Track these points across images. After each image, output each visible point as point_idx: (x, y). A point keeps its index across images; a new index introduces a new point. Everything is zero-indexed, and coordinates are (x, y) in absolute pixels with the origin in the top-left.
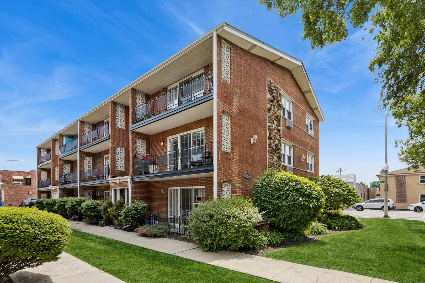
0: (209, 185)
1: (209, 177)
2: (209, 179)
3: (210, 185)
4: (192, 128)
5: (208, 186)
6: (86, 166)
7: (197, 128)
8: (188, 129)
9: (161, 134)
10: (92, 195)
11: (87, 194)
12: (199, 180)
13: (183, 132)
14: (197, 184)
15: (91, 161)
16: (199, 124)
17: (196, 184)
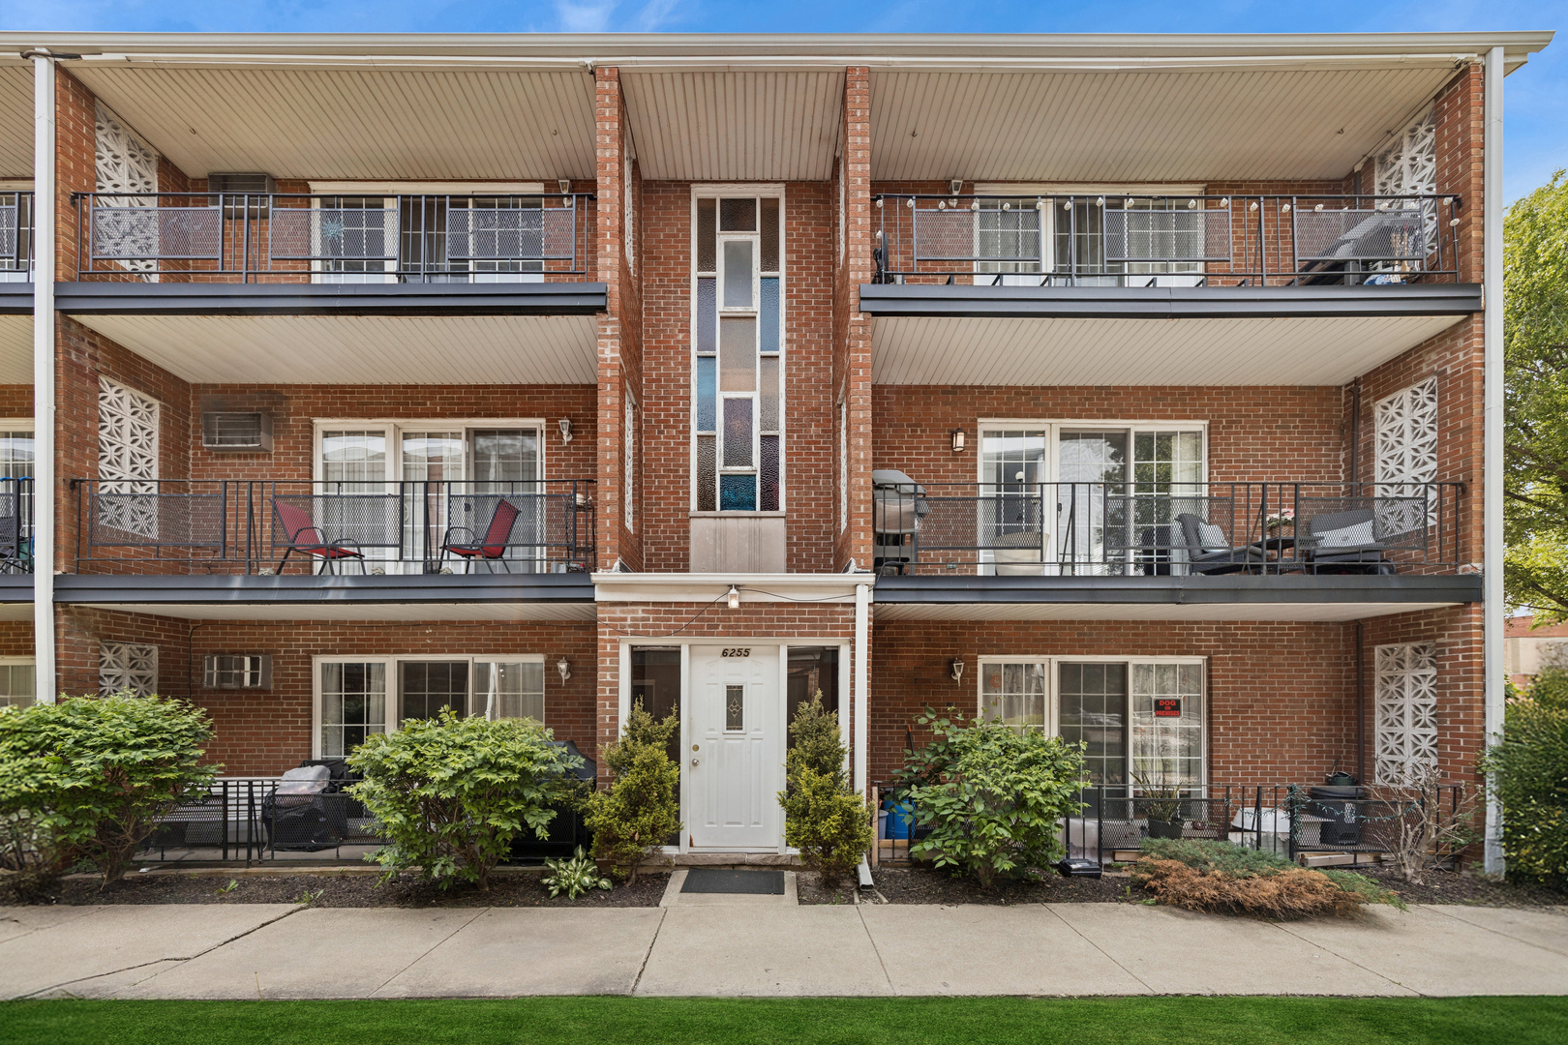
0: (1233, 652)
1: (1235, 623)
2: (1236, 629)
3: (1239, 652)
4: (1141, 410)
5: (1230, 658)
6: (110, 452)
7: (1170, 417)
8: (1121, 411)
9: (933, 393)
10: (155, 681)
11: (116, 671)
12: (1184, 629)
13: (1088, 417)
14: (1170, 646)
15: (154, 424)
16: (1184, 405)
17: (1164, 646)
